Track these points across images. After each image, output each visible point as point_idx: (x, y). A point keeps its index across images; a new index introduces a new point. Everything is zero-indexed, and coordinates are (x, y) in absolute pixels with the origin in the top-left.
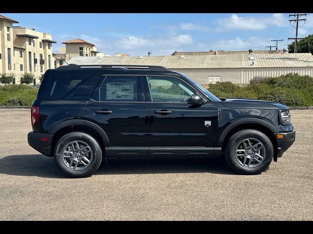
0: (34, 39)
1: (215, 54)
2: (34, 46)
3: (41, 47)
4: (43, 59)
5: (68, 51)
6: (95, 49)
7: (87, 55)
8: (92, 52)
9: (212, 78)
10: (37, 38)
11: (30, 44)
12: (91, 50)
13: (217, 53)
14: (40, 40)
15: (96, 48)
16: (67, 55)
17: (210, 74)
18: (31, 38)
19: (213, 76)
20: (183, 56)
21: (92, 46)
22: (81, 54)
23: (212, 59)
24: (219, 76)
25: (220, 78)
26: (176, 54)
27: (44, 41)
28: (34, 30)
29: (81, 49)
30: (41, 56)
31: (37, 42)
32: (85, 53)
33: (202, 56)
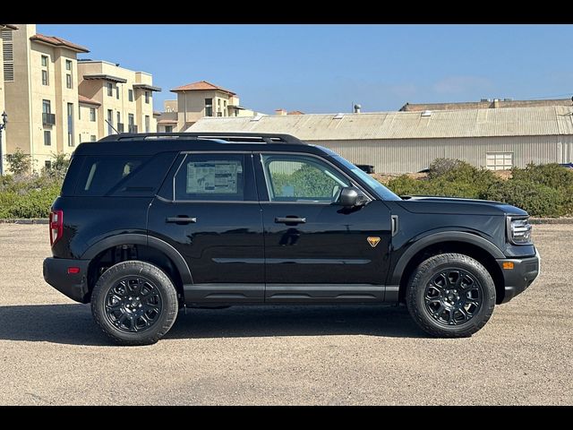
0: (118, 85)
1: (493, 106)
2: (118, 98)
3: (131, 100)
4: (135, 124)
5: (182, 108)
6: (236, 102)
7: (220, 114)
8: (229, 107)
9: (493, 157)
10: (123, 81)
11: (110, 94)
12: (228, 104)
13: (497, 105)
14: (129, 86)
15: (238, 100)
16: (181, 115)
17: (488, 148)
18: (112, 82)
19: (495, 154)
20: (428, 112)
21: (230, 96)
22: (209, 113)
23: (493, 117)
24: (508, 154)
25: (510, 157)
26: (408, 108)
27: (136, 88)
28: (117, 65)
29: (209, 101)
30: (131, 117)
31: (125, 89)
32: (217, 111)
33: (471, 112)
